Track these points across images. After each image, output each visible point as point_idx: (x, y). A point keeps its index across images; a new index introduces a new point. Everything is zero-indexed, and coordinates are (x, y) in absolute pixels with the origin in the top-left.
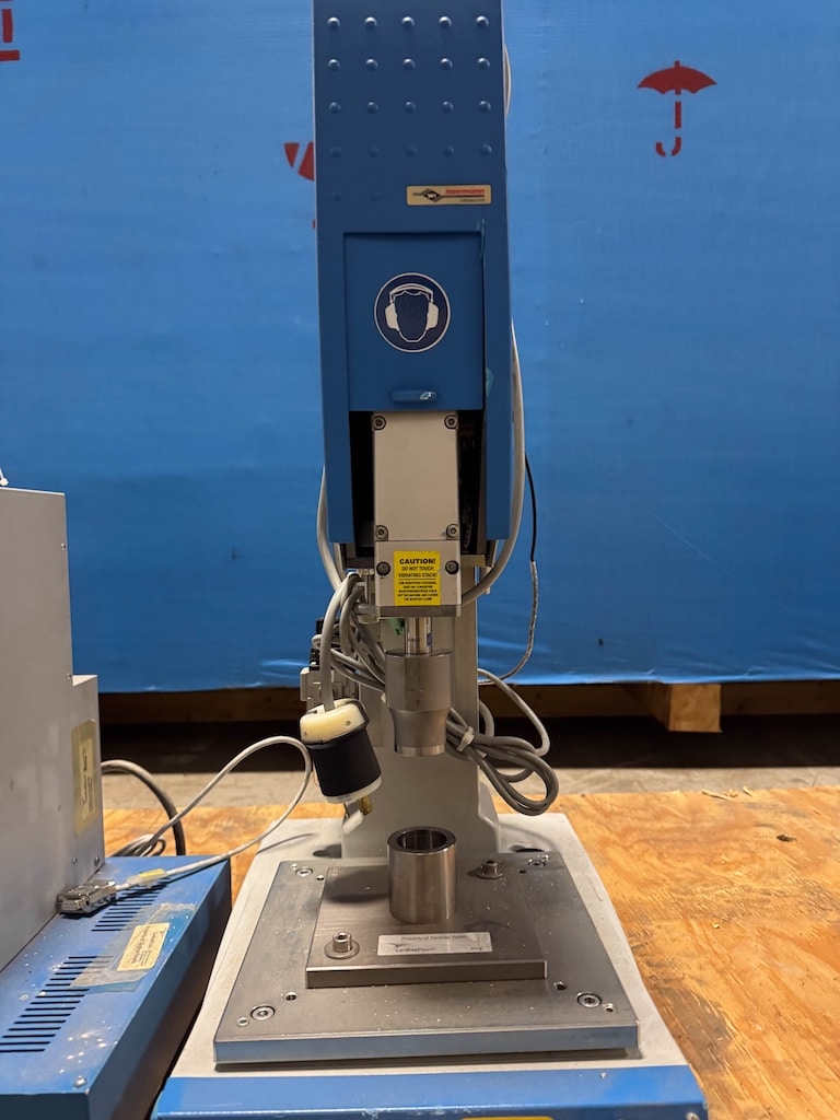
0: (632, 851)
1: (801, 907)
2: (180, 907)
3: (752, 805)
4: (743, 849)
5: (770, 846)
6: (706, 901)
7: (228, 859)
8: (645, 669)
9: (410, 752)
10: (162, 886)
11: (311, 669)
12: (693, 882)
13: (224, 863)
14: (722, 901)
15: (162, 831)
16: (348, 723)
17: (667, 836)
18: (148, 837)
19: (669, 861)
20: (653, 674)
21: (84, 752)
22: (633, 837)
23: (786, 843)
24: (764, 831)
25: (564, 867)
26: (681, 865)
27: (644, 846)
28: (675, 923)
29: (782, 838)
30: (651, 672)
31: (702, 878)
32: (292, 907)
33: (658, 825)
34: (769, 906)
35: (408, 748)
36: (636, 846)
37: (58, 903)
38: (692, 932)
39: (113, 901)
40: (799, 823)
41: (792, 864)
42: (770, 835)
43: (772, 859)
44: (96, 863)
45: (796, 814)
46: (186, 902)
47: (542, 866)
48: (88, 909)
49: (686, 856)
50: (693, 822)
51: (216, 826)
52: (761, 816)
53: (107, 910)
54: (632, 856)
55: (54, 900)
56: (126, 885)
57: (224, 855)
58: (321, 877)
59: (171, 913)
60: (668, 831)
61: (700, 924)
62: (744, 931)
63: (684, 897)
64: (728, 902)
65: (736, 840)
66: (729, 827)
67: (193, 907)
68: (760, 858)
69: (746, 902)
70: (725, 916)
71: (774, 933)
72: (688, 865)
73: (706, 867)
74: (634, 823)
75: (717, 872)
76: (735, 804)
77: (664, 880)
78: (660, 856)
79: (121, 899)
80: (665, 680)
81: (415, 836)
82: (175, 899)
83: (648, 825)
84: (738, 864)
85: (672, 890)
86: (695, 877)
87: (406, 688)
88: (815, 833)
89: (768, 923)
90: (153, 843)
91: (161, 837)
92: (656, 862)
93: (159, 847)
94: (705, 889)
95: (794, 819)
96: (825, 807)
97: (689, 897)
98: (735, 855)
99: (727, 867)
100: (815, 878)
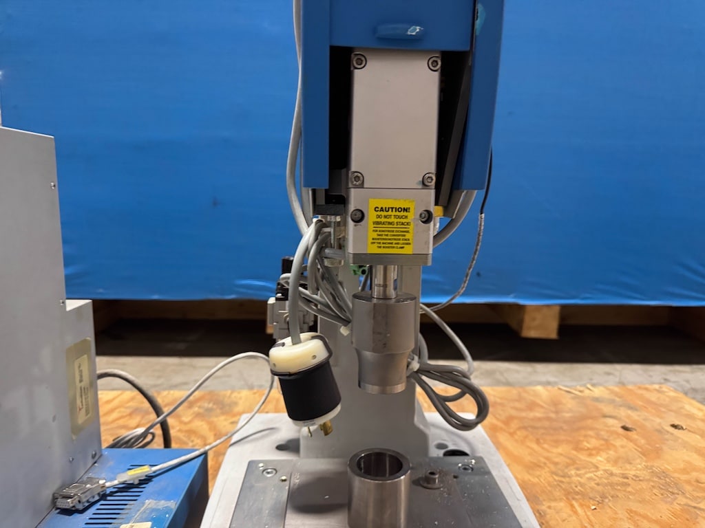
0: (516, 437)
1: (655, 491)
2: (163, 504)
3: (597, 400)
4: (598, 437)
5: (618, 434)
6: (582, 485)
7: (205, 453)
8: (507, 294)
9: (373, 389)
10: (148, 479)
11: (277, 299)
12: (567, 466)
13: (203, 457)
14: (592, 484)
15: (152, 427)
16: (314, 357)
17: (539, 424)
18: (140, 431)
19: (546, 446)
20: (515, 297)
21: (79, 367)
22: (514, 425)
23: (629, 433)
24: (610, 421)
25: (489, 473)
26: (555, 450)
27: (524, 433)
28: (562, 504)
29: (625, 428)
30: (512, 296)
31: (573, 462)
32: (260, 511)
33: (531, 415)
34: (629, 489)
35: (371, 386)
36: (519, 433)
37: (54, 499)
38: (576, 512)
39: (103, 497)
40: (634, 415)
41: (639, 452)
42: (615, 425)
43: (622, 447)
44: (93, 457)
45: (630, 408)
46: (168, 499)
47: (470, 471)
48: (80, 507)
49: (557, 443)
50: (557, 412)
51: (200, 407)
52: (607, 409)
53: (98, 506)
54: (516, 441)
55: (51, 497)
56: (116, 482)
57: (202, 450)
58: (284, 478)
59: (153, 510)
60: (539, 419)
61: (581, 505)
62: (616, 513)
63: (563, 479)
64: (598, 484)
65: (591, 429)
66: (584, 418)
67: (173, 505)
68: (614, 446)
69: (611, 484)
70: (598, 499)
71: (640, 515)
72: (560, 450)
73: (574, 452)
74: (513, 413)
75: (583, 457)
76: (583, 398)
77: (545, 464)
78: (538, 442)
79: (112, 494)
80: (521, 302)
81: (373, 457)
82: (158, 495)
83: (524, 414)
84: (598, 450)
85: (553, 473)
86: (568, 461)
87: (374, 333)
88: (647, 424)
89: (635, 506)
90: (144, 435)
91: (151, 431)
92: (535, 446)
93: (149, 438)
94: (578, 472)
95: (629, 412)
96: (649, 402)
97: (567, 479)
98: (594, 443)
99: (591, 452)
100: (658, 464)
